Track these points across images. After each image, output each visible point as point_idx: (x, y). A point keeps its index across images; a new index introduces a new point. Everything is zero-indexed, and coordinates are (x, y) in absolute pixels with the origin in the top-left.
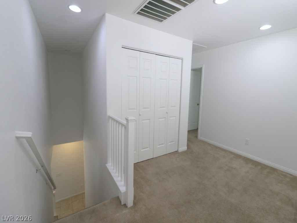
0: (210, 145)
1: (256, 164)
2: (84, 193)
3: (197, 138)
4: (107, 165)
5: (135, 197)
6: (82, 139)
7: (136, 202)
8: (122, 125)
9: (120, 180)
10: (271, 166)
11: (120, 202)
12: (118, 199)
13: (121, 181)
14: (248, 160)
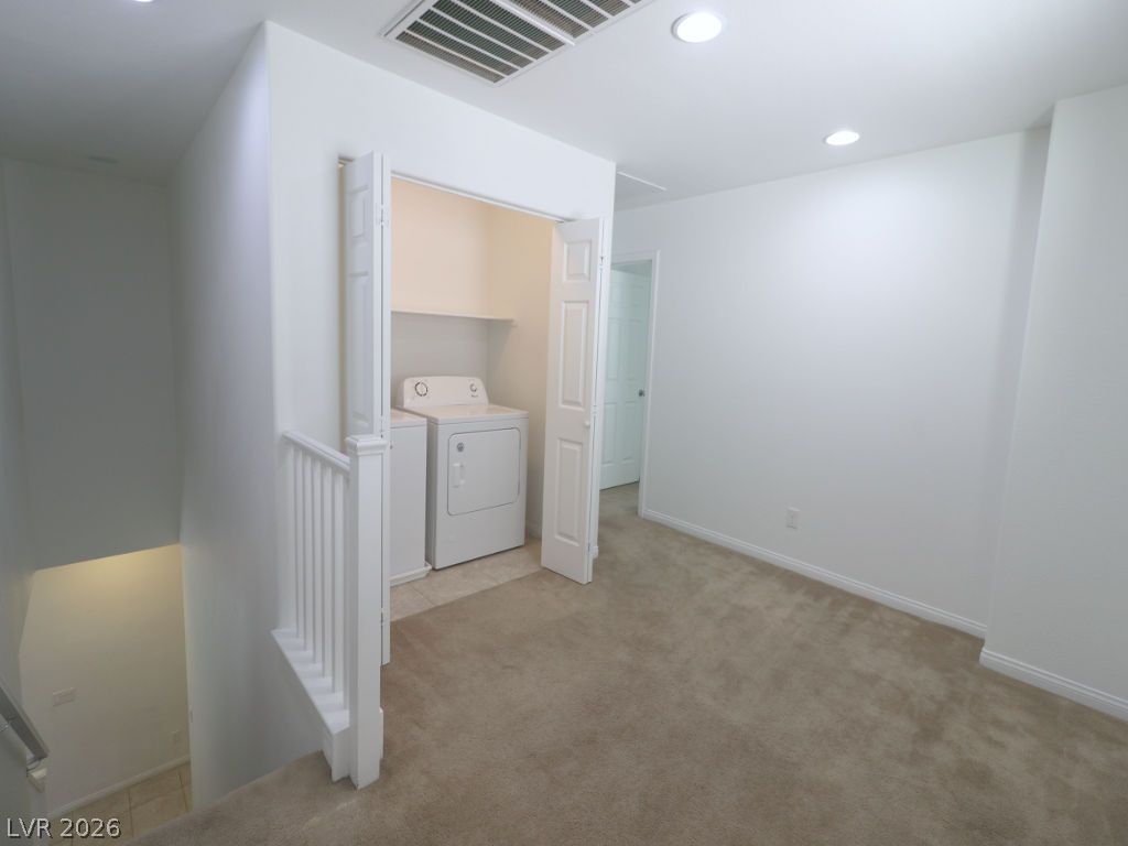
0: (677, 534)
1: (817, 589)
2: (188, 764)
3: (637, 513)
4: (275, 633)
5: (388, 746)
6: (176, 538)
7: (393, 761)
8: (337, 469)
9: (330, 685)
10: (862, 595)
11: (328, 772)
12: (320, 762)
13: (333, 690)
14: (793, 581)
